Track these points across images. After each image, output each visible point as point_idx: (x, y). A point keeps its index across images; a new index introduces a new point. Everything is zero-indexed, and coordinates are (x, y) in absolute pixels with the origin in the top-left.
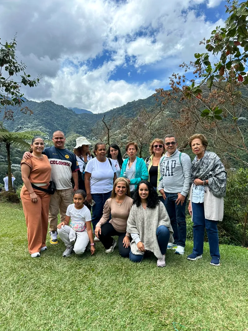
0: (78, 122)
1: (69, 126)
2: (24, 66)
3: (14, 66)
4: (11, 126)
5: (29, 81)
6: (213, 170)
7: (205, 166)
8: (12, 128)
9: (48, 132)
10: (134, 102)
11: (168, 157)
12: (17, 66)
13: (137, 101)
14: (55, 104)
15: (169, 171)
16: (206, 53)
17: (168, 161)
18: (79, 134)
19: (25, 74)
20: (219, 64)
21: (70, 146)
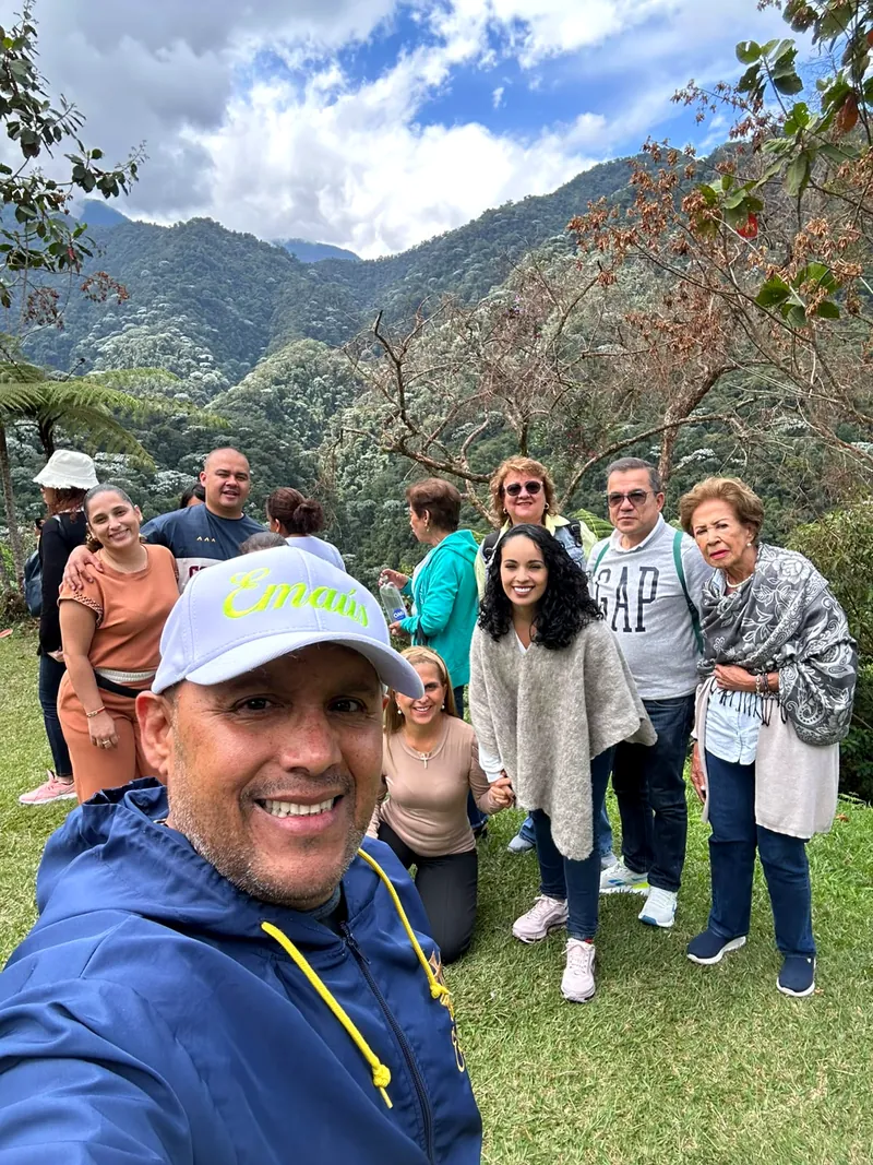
0: (307, 293)
1: (279, 312)
2: (75, 115)
3: (39, 120)
4: (80, 318)
5: (100, 173)
6: (798, 635)
7: (764, 618)
8: (86, 326)
9: (208, 336)
10: (508, 211)
11: (625, 551)
12: (50, 120)
13: (519, 204)
14: (226, 231)
15: (627, 610)
16: (787, 42)
17: (625, 569)
18: (315, 338)
19: (82, 149)
20: (838, 83)
21: (286, 383)
